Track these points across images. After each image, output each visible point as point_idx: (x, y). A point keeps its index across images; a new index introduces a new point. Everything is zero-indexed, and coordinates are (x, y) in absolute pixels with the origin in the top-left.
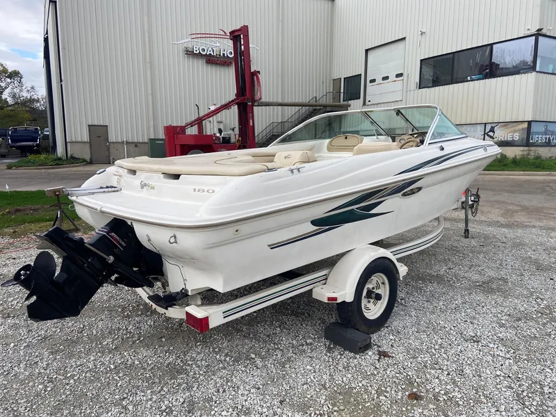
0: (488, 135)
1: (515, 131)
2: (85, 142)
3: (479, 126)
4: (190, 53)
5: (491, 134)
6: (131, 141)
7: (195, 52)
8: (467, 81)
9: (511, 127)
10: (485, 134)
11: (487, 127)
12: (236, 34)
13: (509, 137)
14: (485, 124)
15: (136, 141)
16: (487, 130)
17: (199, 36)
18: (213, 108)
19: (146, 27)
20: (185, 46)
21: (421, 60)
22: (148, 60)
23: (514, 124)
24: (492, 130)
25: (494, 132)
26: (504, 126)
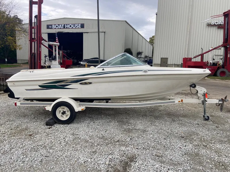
2: (159, 64)
4: (209, 25)
6: (176, 64)
7: (212, 24)
12: (226, 13)
15: (178, 64)
17: (216, 16)
18: (210, 49)
19: (190, 18)
20: (208, 22)
22: (189, 31)
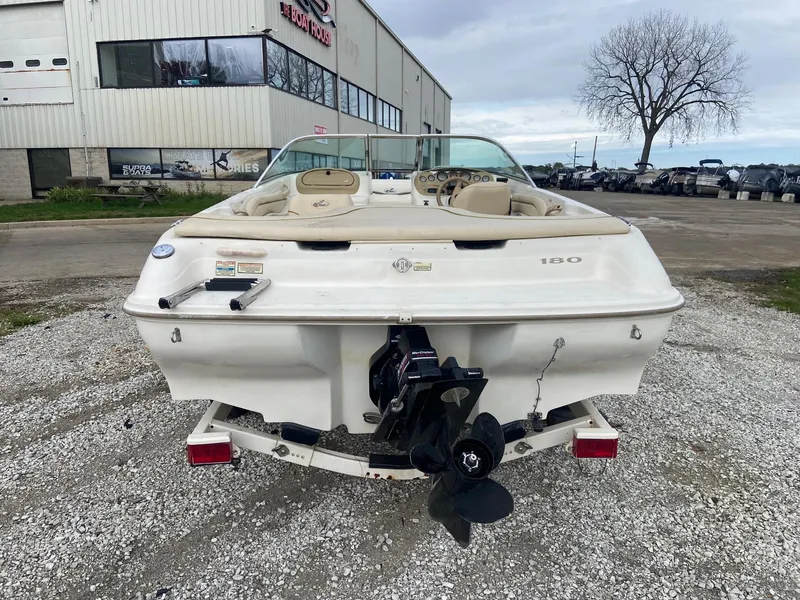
0: (219, 165)
1: (253, 161)
3: (205, 153)
5: (223, 163)
8: (178, 86)
9: (246, 156)
10: (214, 163)
11: (216, 154)
13: (247, 168)
14: (213, 149)
16: (217, 158)
21: (98, 44)
23: (251, 151)
24: (223, 158)
25: (226, 161)
26: (239, 154)
